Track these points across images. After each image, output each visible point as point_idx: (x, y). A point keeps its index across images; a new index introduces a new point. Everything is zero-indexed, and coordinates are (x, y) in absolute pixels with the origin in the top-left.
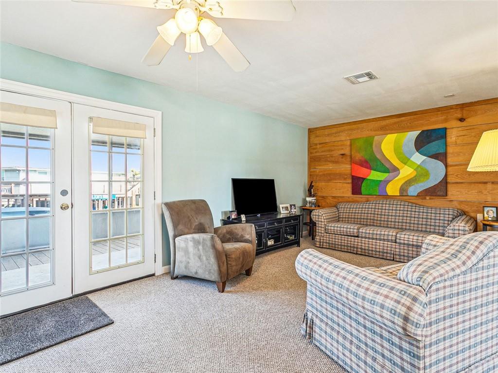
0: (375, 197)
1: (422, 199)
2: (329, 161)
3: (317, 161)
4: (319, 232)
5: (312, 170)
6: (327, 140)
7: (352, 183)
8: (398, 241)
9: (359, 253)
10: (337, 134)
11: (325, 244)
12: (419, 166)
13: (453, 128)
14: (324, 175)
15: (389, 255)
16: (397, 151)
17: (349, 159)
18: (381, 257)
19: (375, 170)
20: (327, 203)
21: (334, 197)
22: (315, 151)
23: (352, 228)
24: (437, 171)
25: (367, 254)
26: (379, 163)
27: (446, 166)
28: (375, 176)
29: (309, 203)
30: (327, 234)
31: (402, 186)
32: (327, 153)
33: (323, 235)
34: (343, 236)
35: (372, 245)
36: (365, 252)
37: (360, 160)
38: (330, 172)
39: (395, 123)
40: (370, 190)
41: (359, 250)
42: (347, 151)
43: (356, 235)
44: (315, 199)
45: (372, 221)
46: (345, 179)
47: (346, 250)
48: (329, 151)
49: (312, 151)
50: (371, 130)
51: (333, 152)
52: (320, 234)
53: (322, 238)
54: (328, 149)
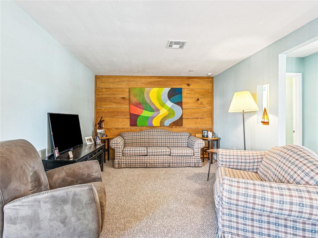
0: (145, 127)
1: (171, 128)
2: (113, 102)
3: (103, 101)
4: (117, 157)
5: (98, 108)
6: (112, 86)
7: (131, 118)
8: (172, 154)
9: (149, 166)
10: (119, 83)
11: (123, 165)
12: (170, 108)
13: (185, 89)
14: (109, 112)
15: (166, 164)
16: (159, 99)
17: (128, 102)
18: (162, 166)
19: (146, 110)
20: (111, 133)
21: (117, 129)
22: (101, 93)
23: (143, 150)
24: (178, 112)
25: (153, 166)
26: (148, 106)
27: (182, 109)
28: (146, 114)
29: (100, 134)
30: (125, 157)
31: (161, 120)
32: (111, 96)
33: (121, 158)
34: (137, 157)
35: (156, 159)
36: (152, 165)
37: (136, 103)
38: (113, 110)
39: (156, 81)
40: (142, 123)
41: (148, 164)
42: (126, 95)
43: (146, 154)
44: (104, 131)
45: (148, 143)
46: (125, 115)
47: (139, 166)
48: (113, 94)
49: (98, 93)
50: (142, 84)
51: (116, 95)
52: (118, 158)
53: (120, 161)
54: (112, 93)
